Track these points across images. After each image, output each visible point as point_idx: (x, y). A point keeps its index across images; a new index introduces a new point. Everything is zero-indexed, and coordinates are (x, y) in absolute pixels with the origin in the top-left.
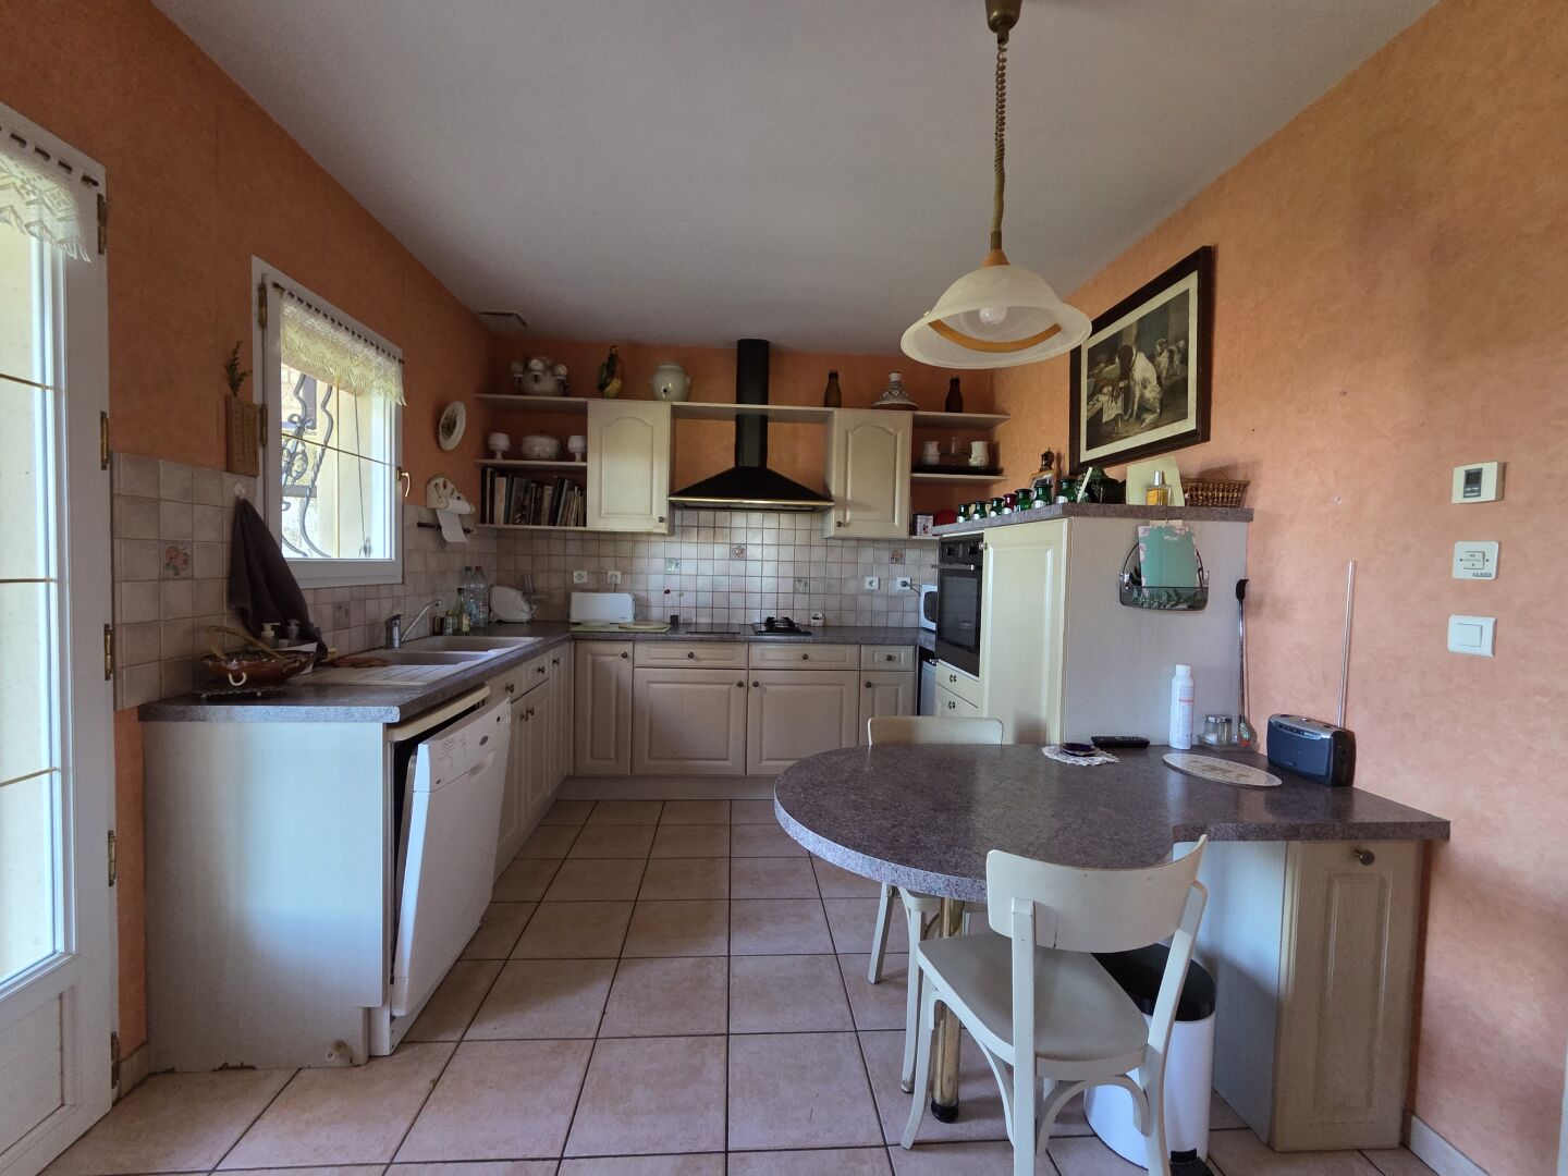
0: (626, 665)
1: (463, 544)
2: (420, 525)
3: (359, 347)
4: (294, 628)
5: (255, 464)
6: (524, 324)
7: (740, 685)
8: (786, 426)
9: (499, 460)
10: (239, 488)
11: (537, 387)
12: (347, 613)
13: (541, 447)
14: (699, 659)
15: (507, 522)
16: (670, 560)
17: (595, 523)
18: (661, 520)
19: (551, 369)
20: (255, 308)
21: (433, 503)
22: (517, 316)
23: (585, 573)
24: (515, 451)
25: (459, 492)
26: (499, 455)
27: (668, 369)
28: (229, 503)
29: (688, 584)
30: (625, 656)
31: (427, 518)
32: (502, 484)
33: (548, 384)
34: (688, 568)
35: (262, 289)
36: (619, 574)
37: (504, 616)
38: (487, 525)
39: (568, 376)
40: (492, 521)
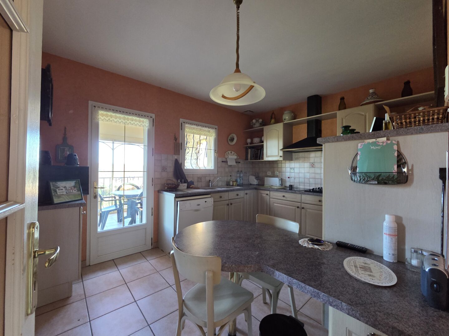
0: (268, 197)
1: (235, 165)
2: (222, 162)
3: (204, 128)
4: (183, 181)
5: (179, 153)
6: (252, 112)
7: (298, 207)
8: (329, 121)
9: (249, 145)
10: (176, 157)
11: (256, 126)
12: (201, 179)
13: (256, 140)
14: (286, 198)
15: (250, 160)
16: (291, 168)
17: (266, 159)
18: (281, 156)
19: (257, 121)
20: (180, 127)
21: (226, 157)
22: (249, 111)
23: (270, 172)
24: (252, 143)
25: (236, 154)
26: (249, 144)
27: (286, 113)
28: (174, 160)
29: (297, 175)
30: (267, 194)
31: (224, 160)
32: (249, 150)
33: (257, 125)
34: (297, 170)
35: (182, 123)
36: (278, 173)
37: (251, 183)
38: (247, 161)
39: (262, 122)
40: (248, 160)
